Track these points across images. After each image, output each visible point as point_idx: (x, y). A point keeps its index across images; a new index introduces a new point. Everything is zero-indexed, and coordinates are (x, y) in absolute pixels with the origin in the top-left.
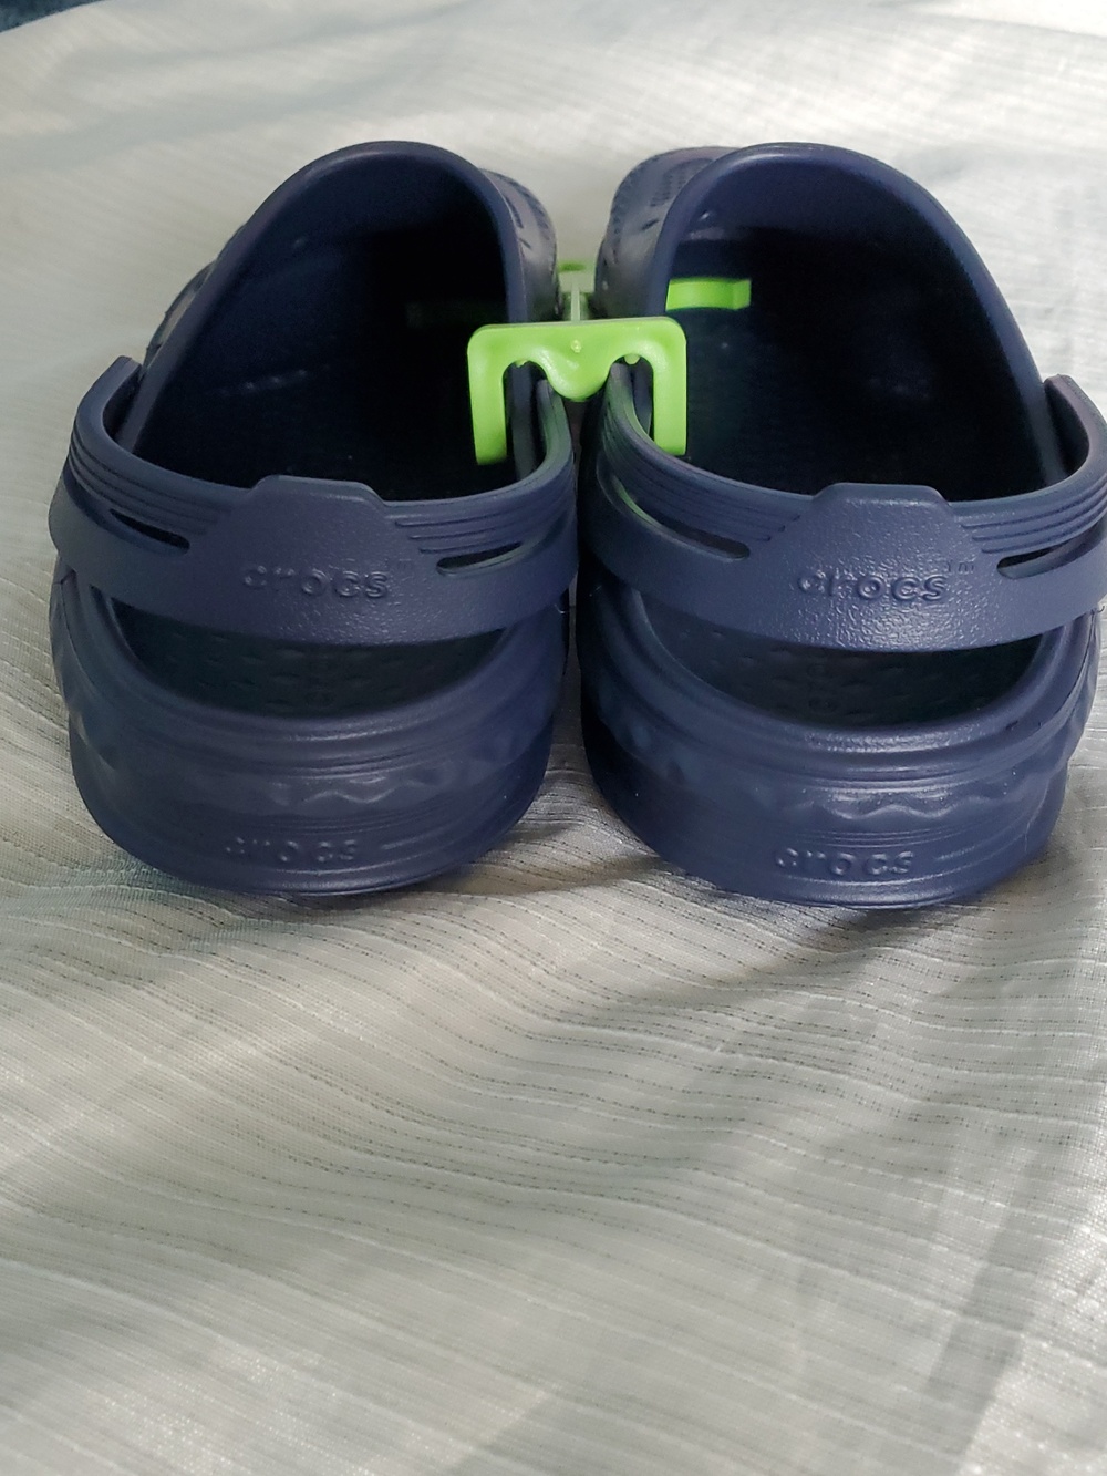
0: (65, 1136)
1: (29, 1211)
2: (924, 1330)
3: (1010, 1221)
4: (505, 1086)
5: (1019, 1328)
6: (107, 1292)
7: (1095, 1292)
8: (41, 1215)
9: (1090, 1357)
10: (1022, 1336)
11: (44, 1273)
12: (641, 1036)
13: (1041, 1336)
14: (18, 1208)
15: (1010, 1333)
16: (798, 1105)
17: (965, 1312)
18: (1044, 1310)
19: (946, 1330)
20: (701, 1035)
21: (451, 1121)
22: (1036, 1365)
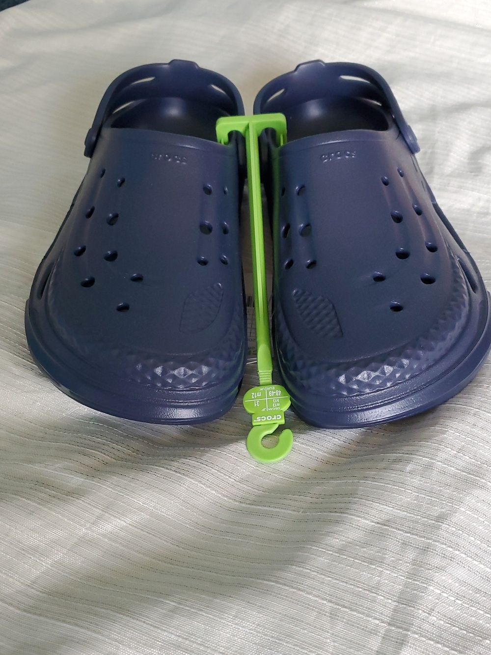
0: (56, 563)
1: (44, 595)
2: (374, 632)
3: (406, 585)
4: (221, 532)
5: (408, 630)
6: (77, 628)
7: (434, 613)
8: (50, 596)
9: (433, 640)
10: (409, 633)
11: (53, 621)
12: (272, 509)
13: (415, 633)
14: (41, 594)
15: (405, 632)
16: (329, 531)
17: (389, 624)
18: (417, 622)
19: (383, 631)
20: (295, 507)
21: (201, 549)
22: (414, 644)
